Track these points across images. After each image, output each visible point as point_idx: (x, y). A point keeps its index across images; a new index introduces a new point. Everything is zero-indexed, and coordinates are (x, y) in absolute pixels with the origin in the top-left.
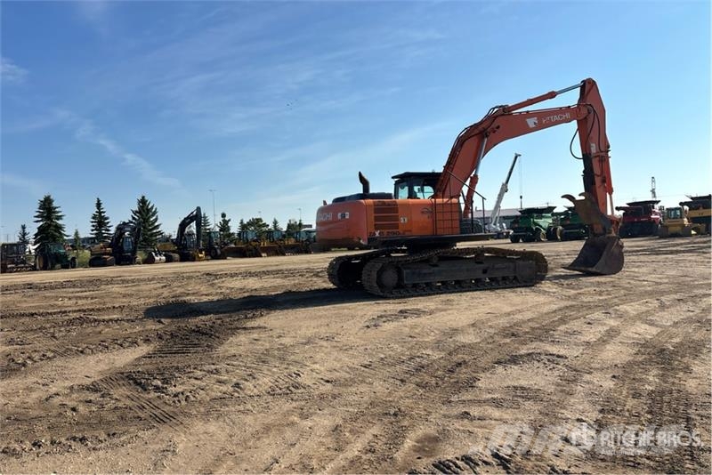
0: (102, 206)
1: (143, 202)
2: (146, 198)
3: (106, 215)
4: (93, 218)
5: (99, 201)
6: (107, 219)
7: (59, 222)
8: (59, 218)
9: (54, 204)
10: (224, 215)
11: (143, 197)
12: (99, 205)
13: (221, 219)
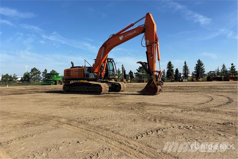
0: (186, 63)
1: (199, 61)
2: (200, 60)
3: (187, 66)
4: (184, 67)
5: (185, 62)
6: (187, 67)
7: (173, 69)
8: (173, 67)
9: (172, 64)
10: (232, 64)
11: (199, 60)
12: (185, 63)
13: (231, 66)
